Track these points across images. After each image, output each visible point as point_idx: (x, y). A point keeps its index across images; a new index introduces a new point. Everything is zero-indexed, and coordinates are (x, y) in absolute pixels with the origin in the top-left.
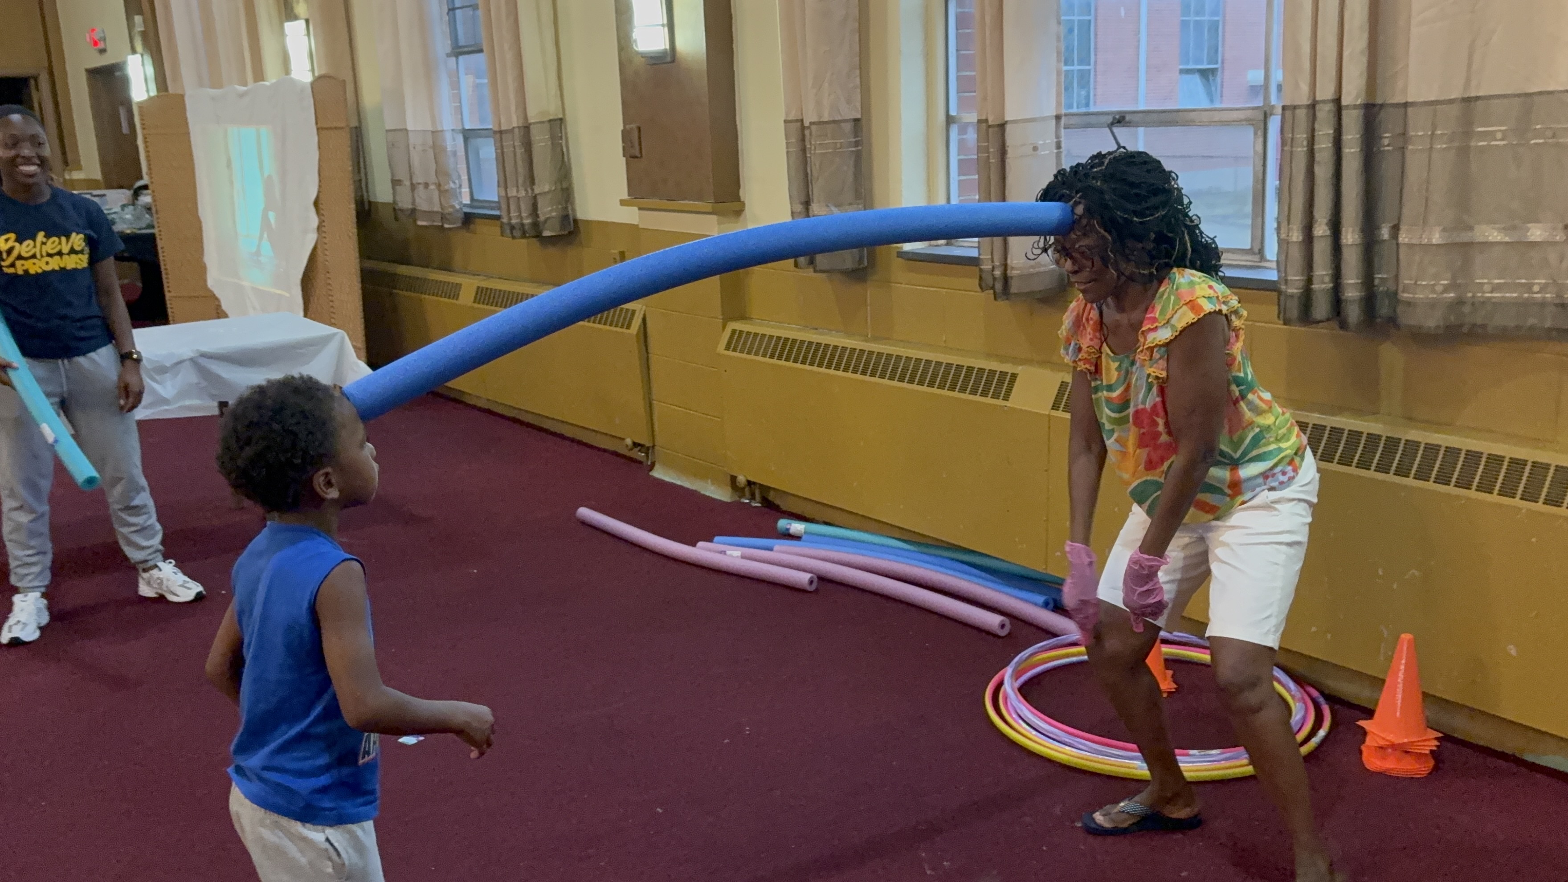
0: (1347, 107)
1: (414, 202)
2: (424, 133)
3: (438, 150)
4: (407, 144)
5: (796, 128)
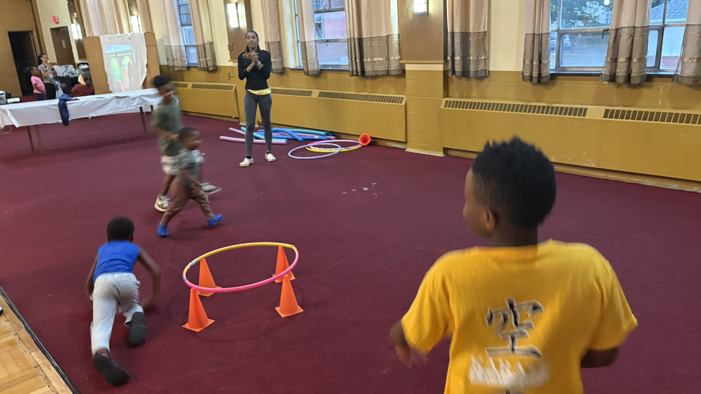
0: (356, 39)
1: (174, 64)
2: (176, 46)
3: (180, 50)
4: (171, 49)
5: (267, 43)
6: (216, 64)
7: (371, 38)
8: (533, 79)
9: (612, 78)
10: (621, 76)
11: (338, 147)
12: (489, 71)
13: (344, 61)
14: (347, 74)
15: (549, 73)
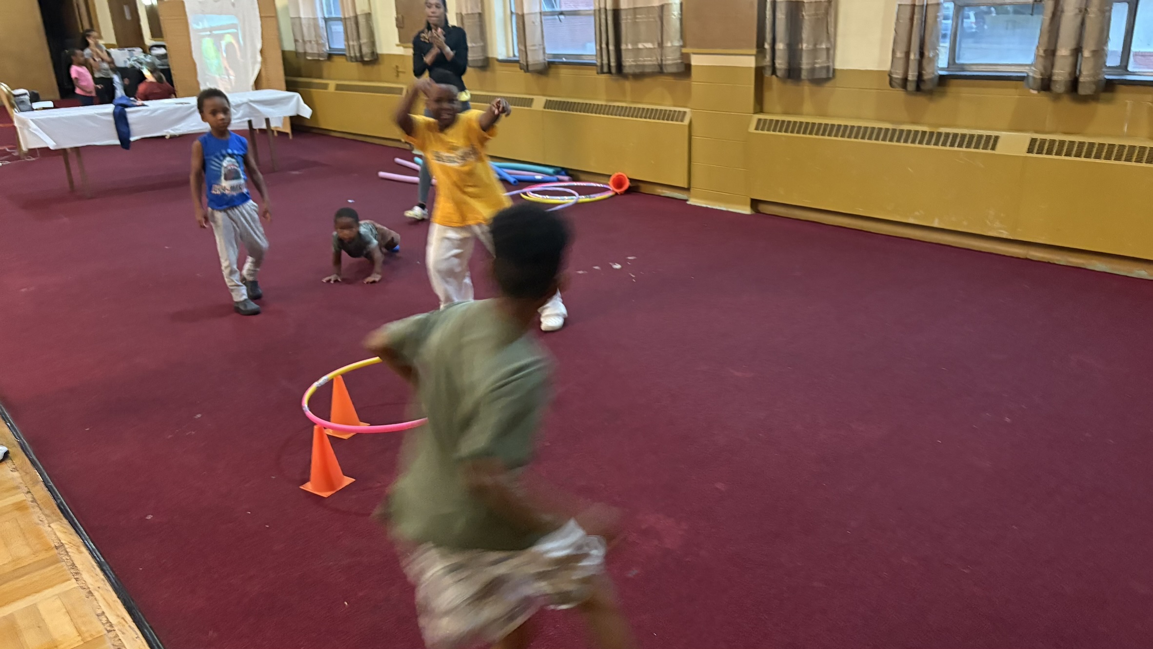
0: (609, 10)
1: (305, 49)
2: (309, 18)
3: (316, 26)
4: (301, 24)
5: (459, 15)
6: (376, 49)
7: (635, 9)
8: (908, 84)
9: (1046, 85)
10: (1061, 81)
11: (574, 195)
12: (834, 70)
13: (589, 50)
14: (592, 69)
15: (936, 74)
